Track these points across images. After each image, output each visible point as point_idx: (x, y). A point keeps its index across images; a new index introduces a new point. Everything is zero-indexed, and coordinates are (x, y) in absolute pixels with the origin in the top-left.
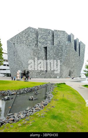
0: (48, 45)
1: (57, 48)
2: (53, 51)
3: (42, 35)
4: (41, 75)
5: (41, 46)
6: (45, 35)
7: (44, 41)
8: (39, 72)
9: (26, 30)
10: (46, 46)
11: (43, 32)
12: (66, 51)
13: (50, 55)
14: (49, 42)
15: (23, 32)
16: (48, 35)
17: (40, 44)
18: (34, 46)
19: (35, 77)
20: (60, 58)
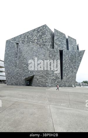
0: (64, 49)
1: (71, 54)
2: (69, 55)
3: (58, 37)
4: (56, 82)
5: (57, 48)
6: (61, 38)
7: (60, 43)
8: (55, 78)
9: (39, 28)
10: (62, 49)
11: (59, 35)
12: (79, 58)
13: (66, 60)
14: (64, 46)
15: (34, 30)
16: (64, 39)
17: (56, 46)
18: (50, 46)
19: (50, 85)
20: (75, 64)
